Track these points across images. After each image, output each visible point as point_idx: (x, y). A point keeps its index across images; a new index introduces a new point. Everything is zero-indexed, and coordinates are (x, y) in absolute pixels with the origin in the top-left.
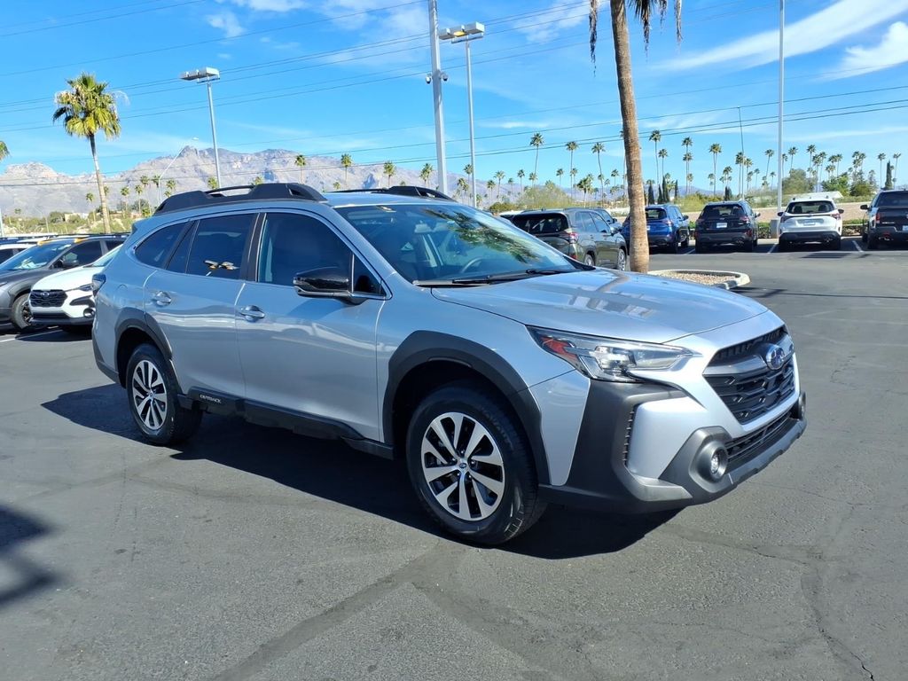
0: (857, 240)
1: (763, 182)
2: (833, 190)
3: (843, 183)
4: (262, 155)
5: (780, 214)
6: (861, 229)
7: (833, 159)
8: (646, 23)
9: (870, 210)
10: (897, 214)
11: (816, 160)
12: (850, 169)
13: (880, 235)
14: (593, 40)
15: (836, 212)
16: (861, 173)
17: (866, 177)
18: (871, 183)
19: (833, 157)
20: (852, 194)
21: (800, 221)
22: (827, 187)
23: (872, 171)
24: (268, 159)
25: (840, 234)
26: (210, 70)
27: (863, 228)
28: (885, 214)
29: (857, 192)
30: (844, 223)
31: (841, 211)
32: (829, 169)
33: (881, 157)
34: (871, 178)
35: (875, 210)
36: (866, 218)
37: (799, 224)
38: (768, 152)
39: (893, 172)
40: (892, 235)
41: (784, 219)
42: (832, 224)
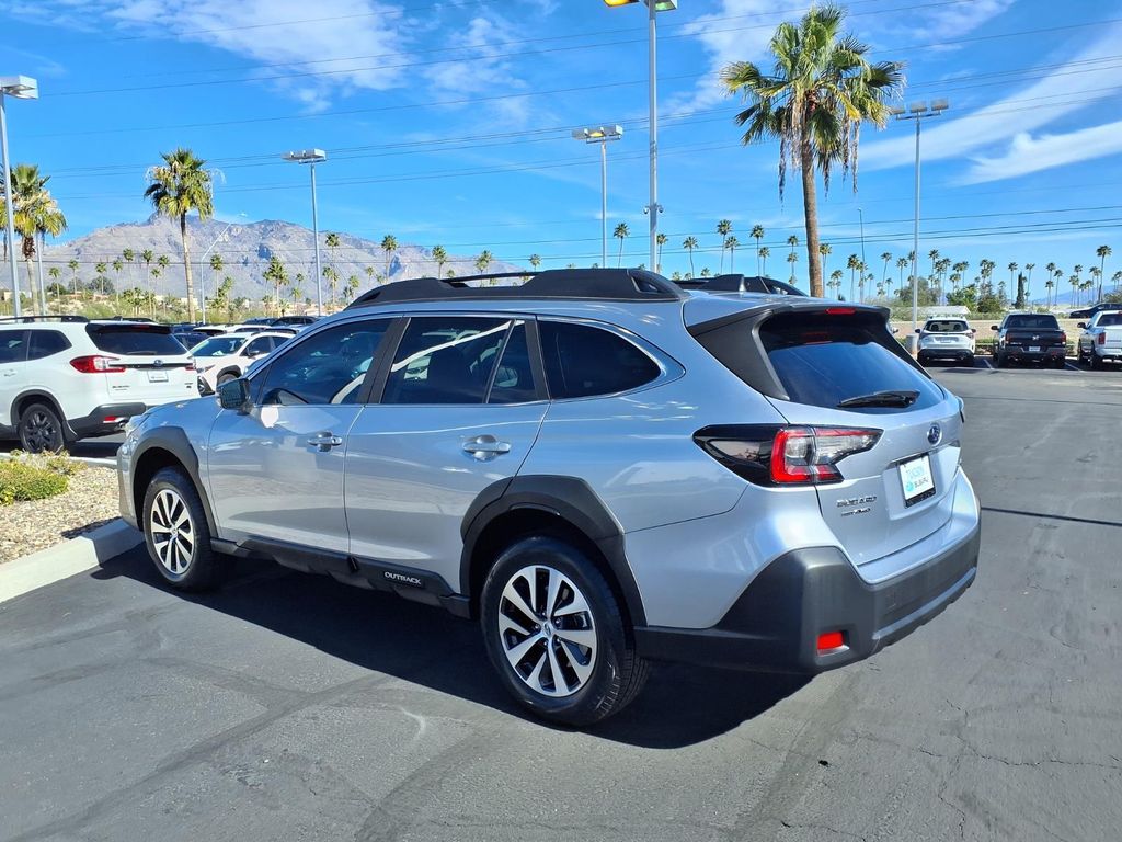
0: (989, 360)
1: (878, 290)
2: (959, 304)
3: (970, 296)
4: (257, 227)
5: (918, 331)
6: (991, 349)
7: (958, 267)
8: (827, 176)
9: (1000, 330)
10: (1025, 336)
11: (939, 266)
12: (977, 279)
13: (1010, 354)
14: (781, 184)
15: (969, 331)
16: (989, 286)
17: (995, 291)
18: (1001, 297)
19: (958, 265)
20: (980, 310)
21: (937, 339)
22: (954, 300)
23: (1002, 282)
24: (264, 234)
25: (973, 351)
26: (318, 152)
27: (993, 347)
28: (1014, 335)
29: (986, 307)
30: (977, 341)
31: (974, 331)
32: (954, 278)
33: (1012, 266)
34: (1000, 292)
35: (1004, 331)
36: (997, 338)
37: (937, 342)
38: (885, 256)
39: (1025, 284)
40: (1020, 355)
41: (922, 336)
42: (966, 343)
